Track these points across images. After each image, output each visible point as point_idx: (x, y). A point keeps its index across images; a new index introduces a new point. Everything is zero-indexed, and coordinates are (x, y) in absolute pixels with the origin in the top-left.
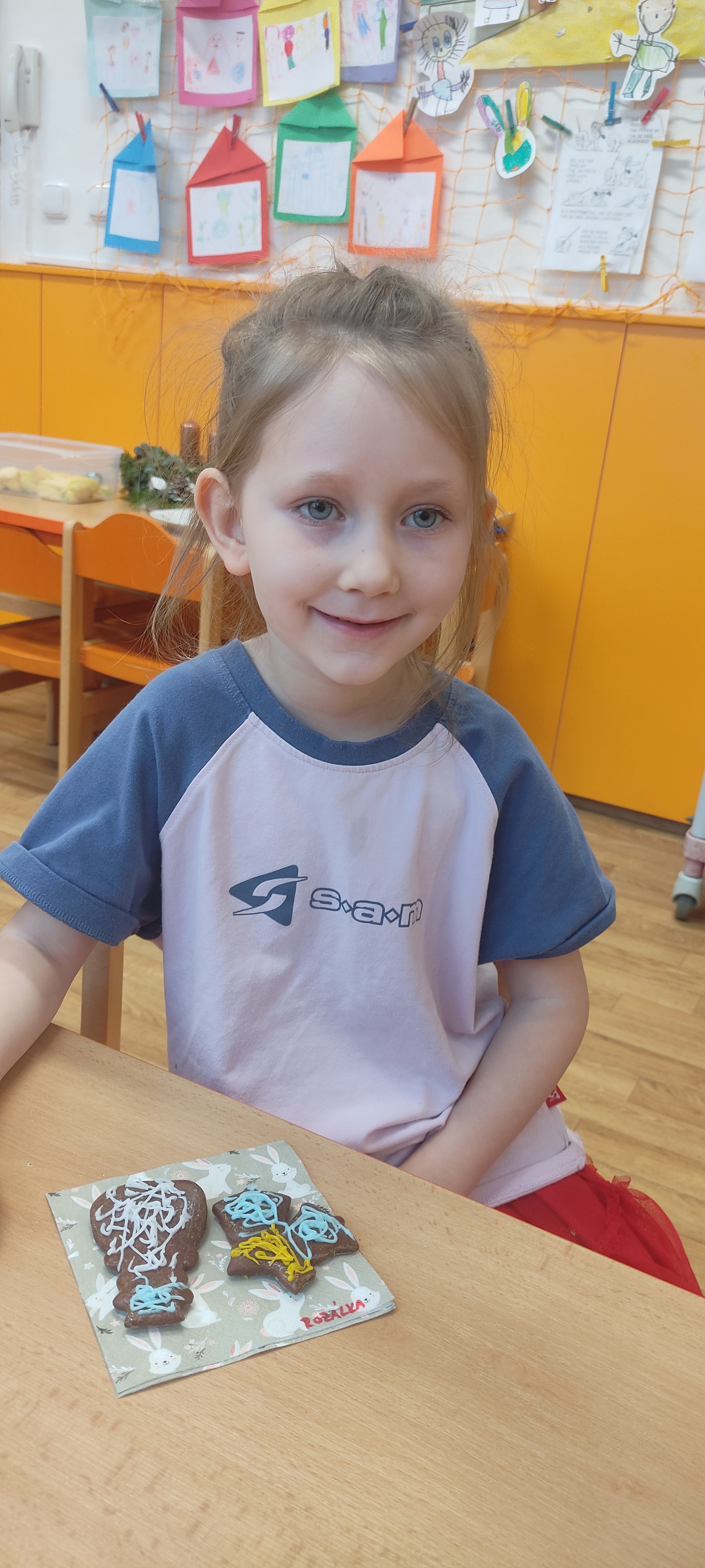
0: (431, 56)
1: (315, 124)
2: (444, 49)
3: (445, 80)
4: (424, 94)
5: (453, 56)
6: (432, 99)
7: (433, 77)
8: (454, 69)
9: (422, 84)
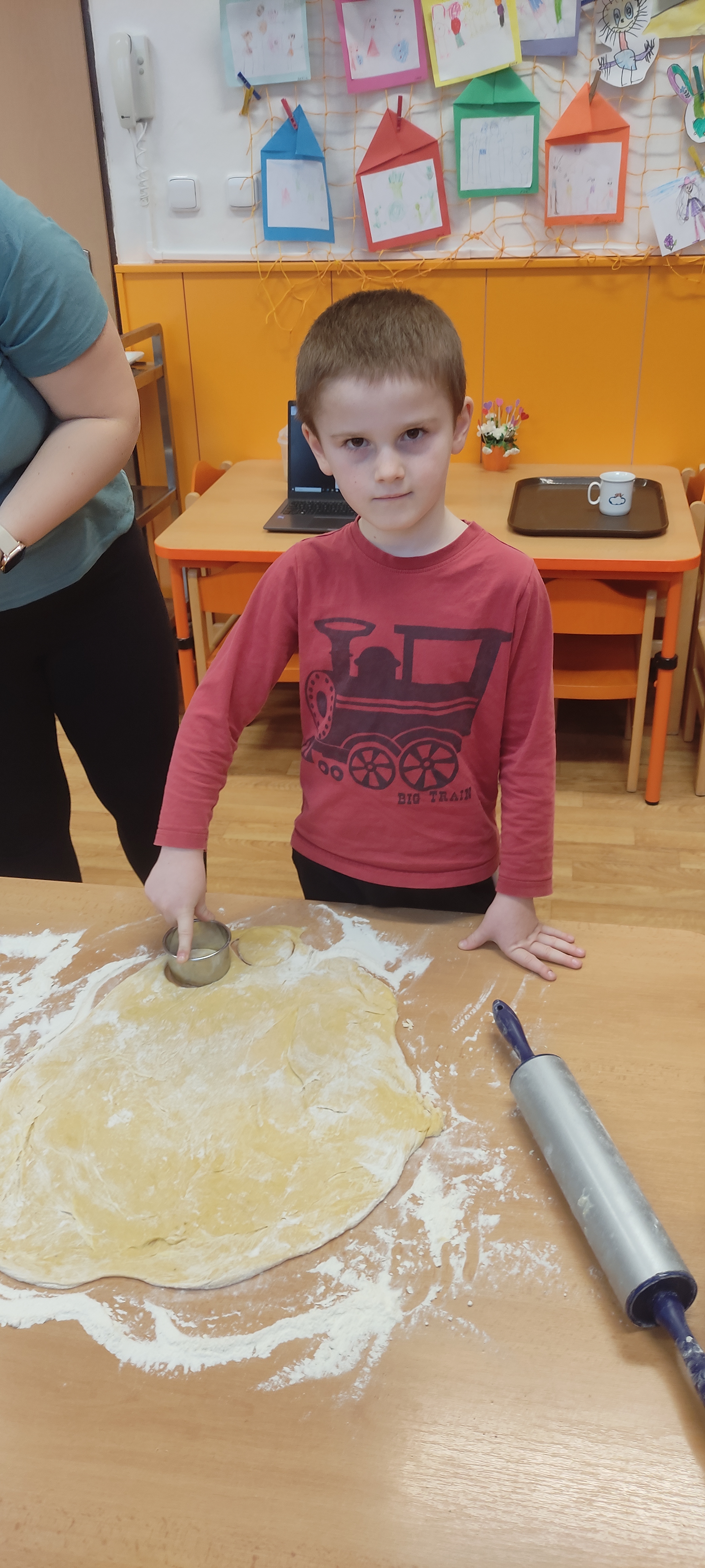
0: (611, 28)
1: (489, 101)
2: (625, 20)
3: (628, 50)
4: (605, 65)
5: (635, 26)
6: (615, 69)
7: (616, 48)
8: (637, 40)
9: (604, 55)
